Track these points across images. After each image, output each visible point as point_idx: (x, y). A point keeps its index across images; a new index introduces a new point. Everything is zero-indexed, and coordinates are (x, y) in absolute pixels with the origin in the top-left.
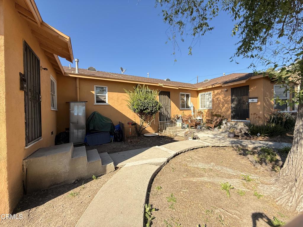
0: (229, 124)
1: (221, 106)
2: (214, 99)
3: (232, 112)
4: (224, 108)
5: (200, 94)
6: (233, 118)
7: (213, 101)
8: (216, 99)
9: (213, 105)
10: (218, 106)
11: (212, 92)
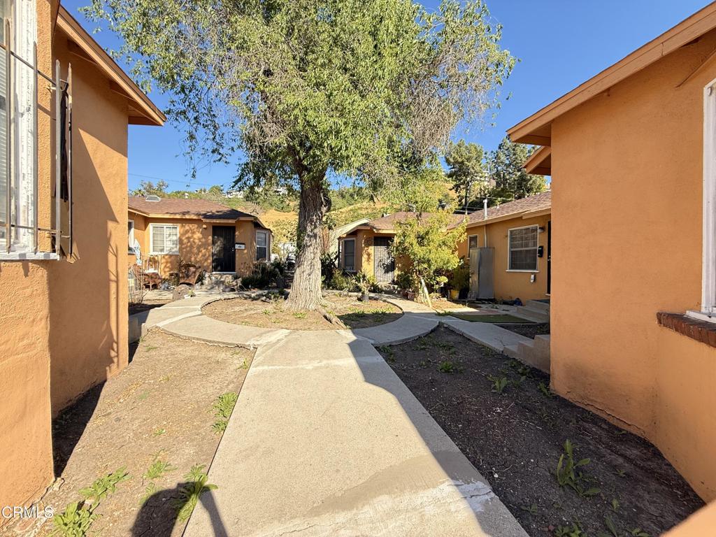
0: (213, 278)
1: (195, 250)
2: (184, 238)
3: (213, 261)
4: (201, 254)
5: (151, 226)
6: (215, 269)
7: (181, 241)
8: (187, 238)
9: (181, 249)
10: (190, 252)
11: (179, 226)
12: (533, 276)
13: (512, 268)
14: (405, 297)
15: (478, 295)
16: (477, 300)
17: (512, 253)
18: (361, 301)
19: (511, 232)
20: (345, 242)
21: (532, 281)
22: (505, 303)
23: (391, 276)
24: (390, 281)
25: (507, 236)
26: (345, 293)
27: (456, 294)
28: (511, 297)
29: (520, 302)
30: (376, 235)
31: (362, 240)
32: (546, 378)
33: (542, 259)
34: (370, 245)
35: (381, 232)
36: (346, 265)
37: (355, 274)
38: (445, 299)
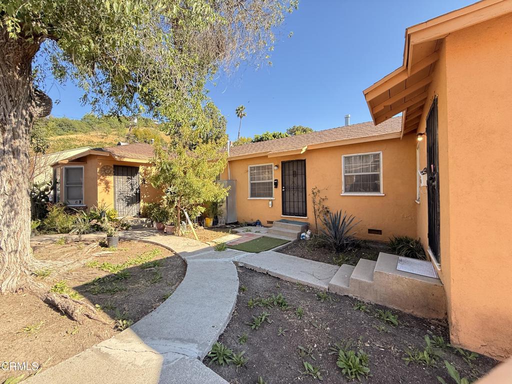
12: (271, 202)
13: (252, 195)
14: (161, 231)
15: (226, 221)
16: (226, 224)
17: (252, 184)
18: (107, 246)
19: (251, 168)
20: (67, 170)
21: (270, 206)
22: (249, 225)
23: (135, 209)
24: (135, 214)
25: (248, 171)
26: (75, 237)
27: (209, 221)
28: (252, 220)
29: (260, 223)
30: (117, 164)
31: (96, 167)
32: (443, 328)
33: (277, 189)
34: (109, 174)
35: (125, 160)
36: (68, 197)
37: (85, 209)
38: (202, 227)
